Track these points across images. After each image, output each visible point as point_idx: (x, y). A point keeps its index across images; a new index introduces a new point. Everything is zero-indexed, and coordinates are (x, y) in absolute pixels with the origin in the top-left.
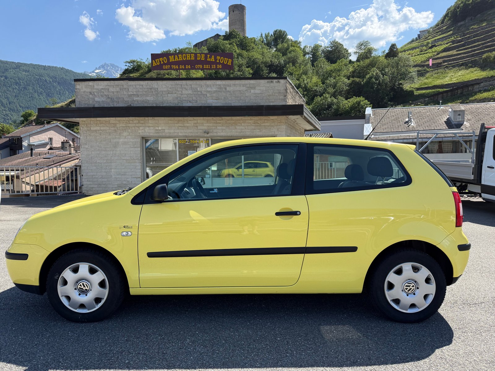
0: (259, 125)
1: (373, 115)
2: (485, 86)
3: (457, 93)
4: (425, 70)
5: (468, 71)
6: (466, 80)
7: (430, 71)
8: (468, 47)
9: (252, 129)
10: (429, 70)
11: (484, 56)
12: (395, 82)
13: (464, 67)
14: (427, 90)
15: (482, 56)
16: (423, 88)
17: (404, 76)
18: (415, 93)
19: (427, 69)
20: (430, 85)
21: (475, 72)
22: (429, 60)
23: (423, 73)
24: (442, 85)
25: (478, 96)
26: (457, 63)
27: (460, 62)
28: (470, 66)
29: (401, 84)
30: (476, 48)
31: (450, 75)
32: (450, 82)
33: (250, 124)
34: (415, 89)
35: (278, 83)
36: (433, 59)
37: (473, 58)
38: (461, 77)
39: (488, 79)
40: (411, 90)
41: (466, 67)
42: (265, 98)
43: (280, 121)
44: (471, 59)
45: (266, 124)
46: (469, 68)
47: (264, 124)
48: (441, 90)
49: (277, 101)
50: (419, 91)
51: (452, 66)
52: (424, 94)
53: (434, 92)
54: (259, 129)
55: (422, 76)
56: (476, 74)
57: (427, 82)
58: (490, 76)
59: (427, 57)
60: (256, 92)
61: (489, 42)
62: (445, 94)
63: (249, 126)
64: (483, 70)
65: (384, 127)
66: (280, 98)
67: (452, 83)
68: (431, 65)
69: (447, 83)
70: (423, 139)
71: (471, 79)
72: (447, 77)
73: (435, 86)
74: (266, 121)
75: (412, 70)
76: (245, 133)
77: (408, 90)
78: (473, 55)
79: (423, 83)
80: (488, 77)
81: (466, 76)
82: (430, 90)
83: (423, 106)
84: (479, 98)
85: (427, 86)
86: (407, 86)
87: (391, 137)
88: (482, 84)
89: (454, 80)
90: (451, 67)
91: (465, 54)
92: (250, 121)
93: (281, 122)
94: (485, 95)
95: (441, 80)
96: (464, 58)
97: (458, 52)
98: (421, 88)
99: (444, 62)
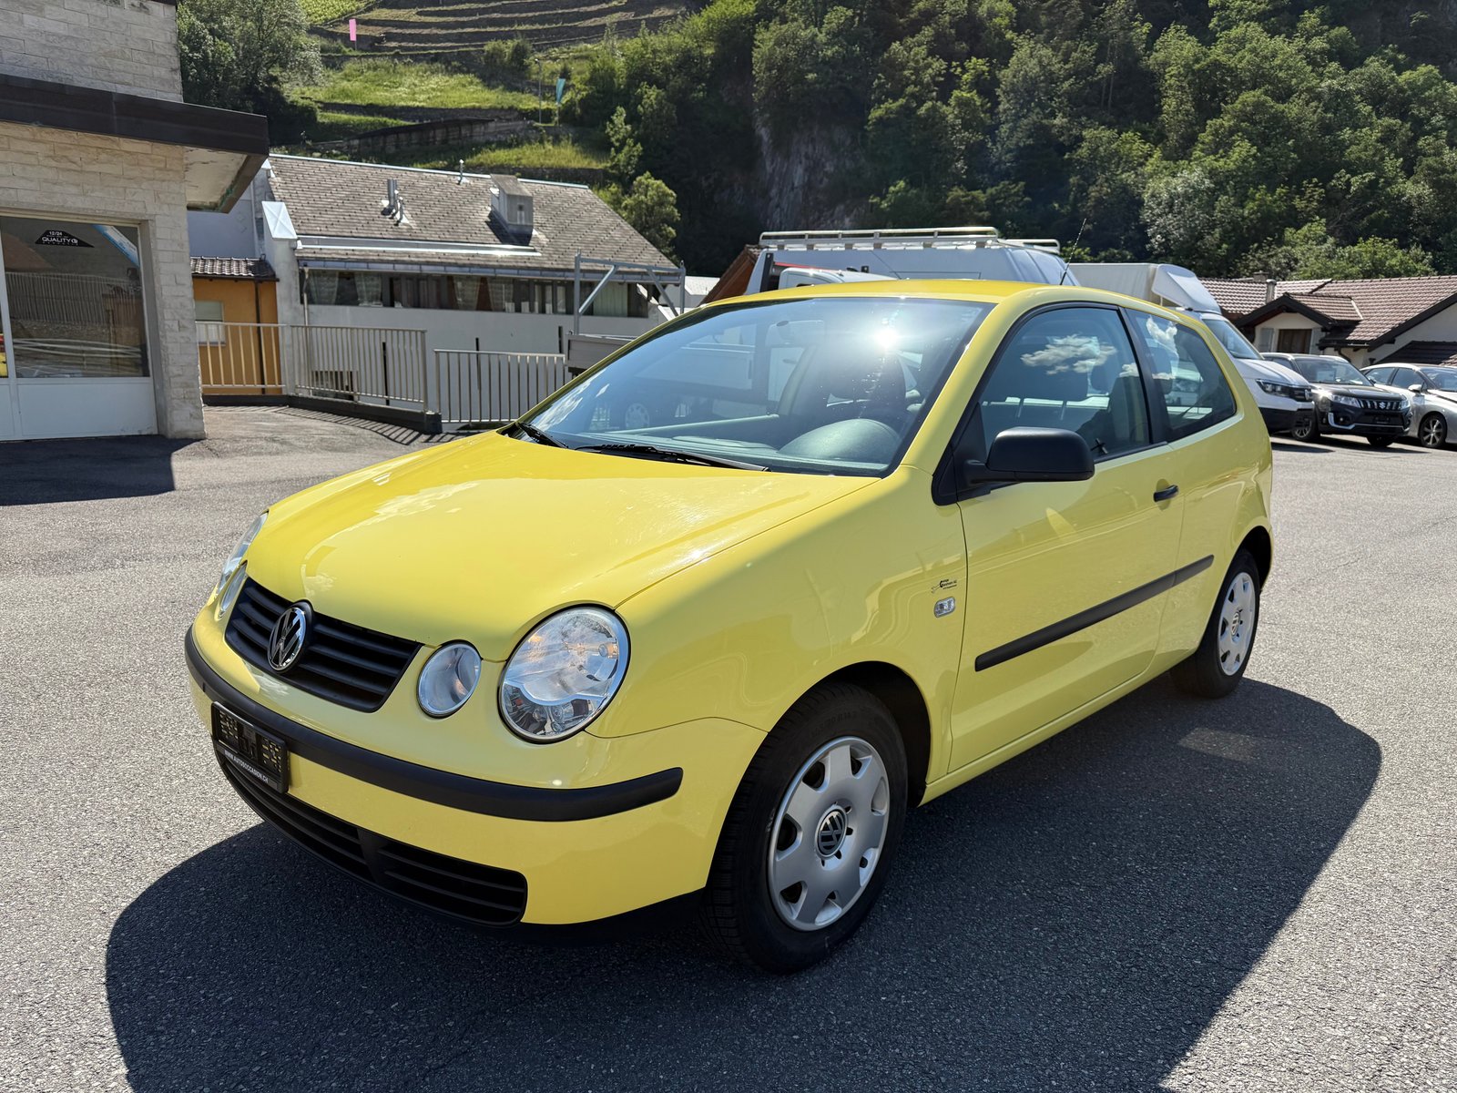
0: (74, 167)
1: (277, 175)
2: (500, 132)
3: (434, 137)
4: (338, 50)
5: (454, 80)
6: (450, 106)
7: (354, 56)
8: (445, 8)
9: (46, 181)
10: (350, 54)
11: (489, 46)
12: (257, 67)
13: (444, 66)
14: (353, 114)
15: (482, 46)
16: (339, 104)
17: (283, 56)
18: (319, 117)
19: (344, 49)
20: (359, 102)
21: (472, 89)
22: (346, 22)
23: (333, 57)
24: (390, 106)
25: (485, 156)
26: (424, 49)
27: (432, 48)
28: (455, 66)
29: (275, 79)
30: (465, 19)
31: (408, 80)
32: (411, 104)
33: (32, 160)
34: (319, 105)
35: (140, 11)
36: (358, 22)
37: (463, 47)
38: (439, 94)
39: (503, 113)
40: (307, 107)
41: (446, 68)
42: (91, 61)
43: (162, 165)
44: (458, 47)
45: (105, 168)
46: (456, 72)
47: (95, 168)
48: (390, 122)
49: (142, 84)
50: (330, 114)
51: (411, 56)
52: (345, 124)
53: (372, 124)
54: (78, 185)
55: (332, 68)
56: (474, 92)
57: (350, 88)
58: (506, 106)
59: (339, 11)
60: (48, 29)
61: (494, 10)
62: (402, 136)
63: (28, 168)
64: (488, 86)
65: (326, 217)
66: (155, 73)
67: (418, 107)
68: (353, 38)
69: (403, 103)
70: (448, 268)
71: (463, 106)
72: (401, 84)
73: (371, 106)
74: (103, 156)
75: (303, 39)
76: (12, 192)
77: (299, 104)
78: (460, 38)
79: (337, 89)
80: (502, 109)
81: (450, 95)
82: (362, 117)
83: (346, 160)
84: (489, 162)
85: (349, 101)
86: (295, 91)
87: (357, 253)
88: (492, 125)
89: (421, 101)
90: (409, 59)
91: (442, 29)
92: (34, 148)
93: (165, 169)
94: (501, 156)
95: (387, 91)
96: (437, 38)
97: (423, 19)
98: (335, 104)
99: (390, 37)
